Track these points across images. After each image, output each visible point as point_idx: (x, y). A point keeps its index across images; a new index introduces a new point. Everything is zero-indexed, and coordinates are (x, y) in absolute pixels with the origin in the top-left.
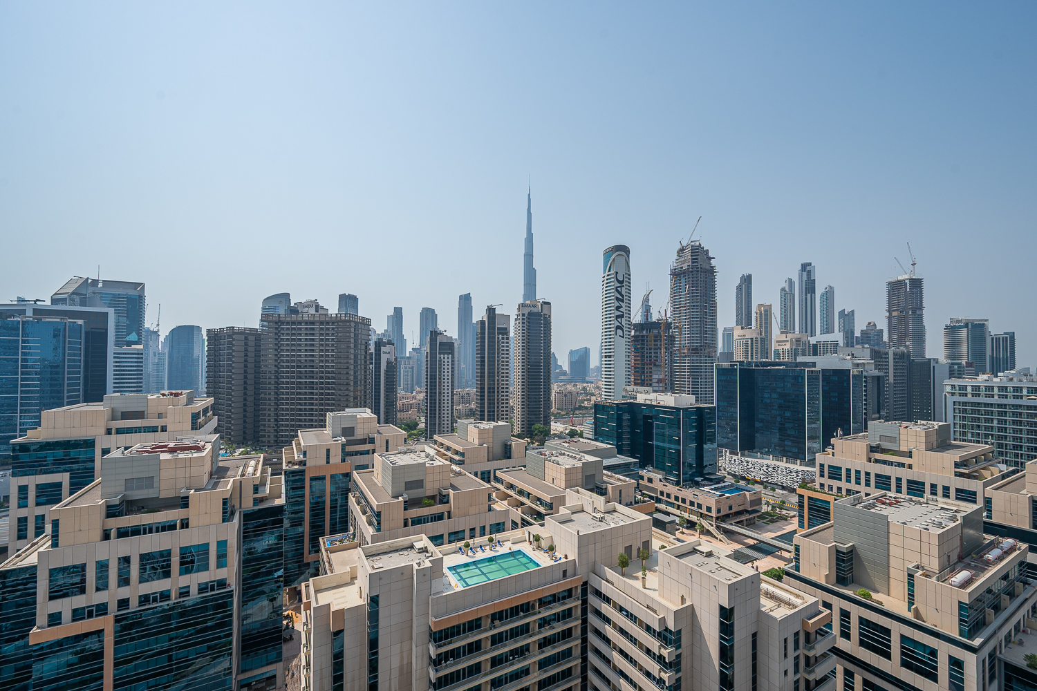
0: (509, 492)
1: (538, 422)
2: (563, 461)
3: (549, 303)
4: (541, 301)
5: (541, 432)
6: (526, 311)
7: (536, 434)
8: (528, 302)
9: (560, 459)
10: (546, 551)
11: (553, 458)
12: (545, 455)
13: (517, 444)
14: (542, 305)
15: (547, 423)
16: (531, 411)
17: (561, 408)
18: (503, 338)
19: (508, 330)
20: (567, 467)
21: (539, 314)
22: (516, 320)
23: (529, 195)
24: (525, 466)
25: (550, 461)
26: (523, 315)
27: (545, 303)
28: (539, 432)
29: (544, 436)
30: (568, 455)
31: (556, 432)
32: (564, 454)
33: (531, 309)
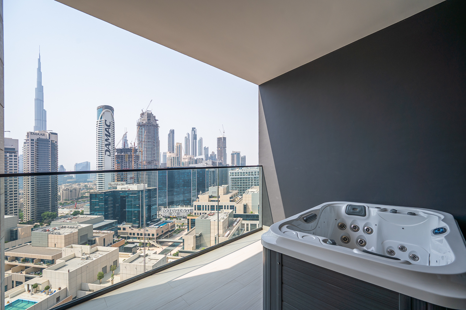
0: (14, 263)
1: (48, 210)
2: (64, 231)
3: (57, 134)
4: (49, 132)
5: (49, 217)
6: (35, 138)
7: (45, 219)
8: (37, 132)
9: (61, 231)
10: (44, 291)
11: (56, 231)
12: (49, 231)
13: (22, 230)
14: (49, 135)
15: (55, 209)
16: (40, 205)
17: (67, 199)
18: (10, 156)
19: (16, 150)
20: (66, 234)
21: (47, 141)
22: (25, 143)
23: (39, 60)
24: (30, 242)
25: (53, 234)
26: (32, 140)
27: (52, 133)
28: (48, 216)
29: (52, 219)
30: (68, 227)
31: (63, 215)
32: (65, 227)
33: (39, 136)
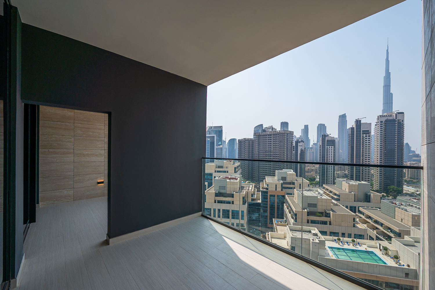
0: (368, 220)
1: (393, 184)
2: (411, 210)
3: (403, 113)
4: (396, 112)
5: (395, 191)
6: (384, 119)
7: (391, 192)
8: (385, 114)
9: (409, 208)
10: (392, 258)
11: (402, 207)
12: (396, 204)
13: (374, 195)
14: (396, 115)
15: (400, 185)
16: (386, 178)
17: (413, 177)
18: (366, 136)
19: (369, 131)
20: (414, 214)
21: (394, 120)
22: (376, 125)
23: (387, 50)
24: (380, 208)
25: (399, 208)
26: (381, 122)
27: (399, 113)
28: (393, 190)
29: (397, 193)
30: (416, 207)
31: (408, 192)
32: (412, 206)
33: (387, 118)
